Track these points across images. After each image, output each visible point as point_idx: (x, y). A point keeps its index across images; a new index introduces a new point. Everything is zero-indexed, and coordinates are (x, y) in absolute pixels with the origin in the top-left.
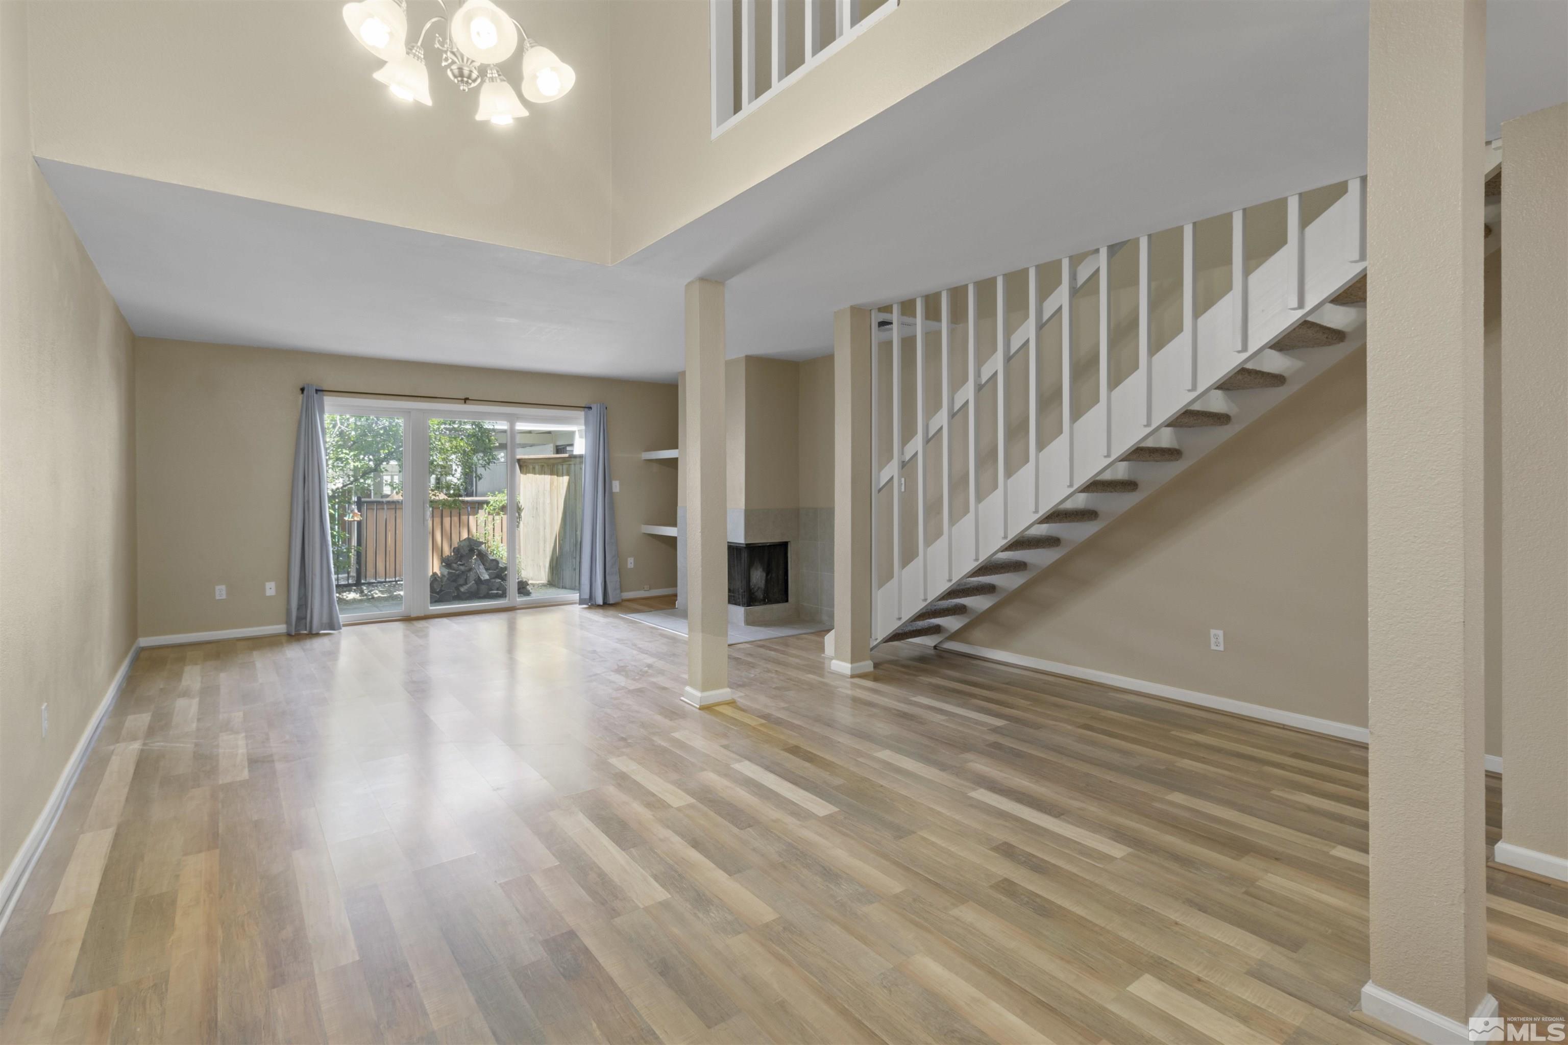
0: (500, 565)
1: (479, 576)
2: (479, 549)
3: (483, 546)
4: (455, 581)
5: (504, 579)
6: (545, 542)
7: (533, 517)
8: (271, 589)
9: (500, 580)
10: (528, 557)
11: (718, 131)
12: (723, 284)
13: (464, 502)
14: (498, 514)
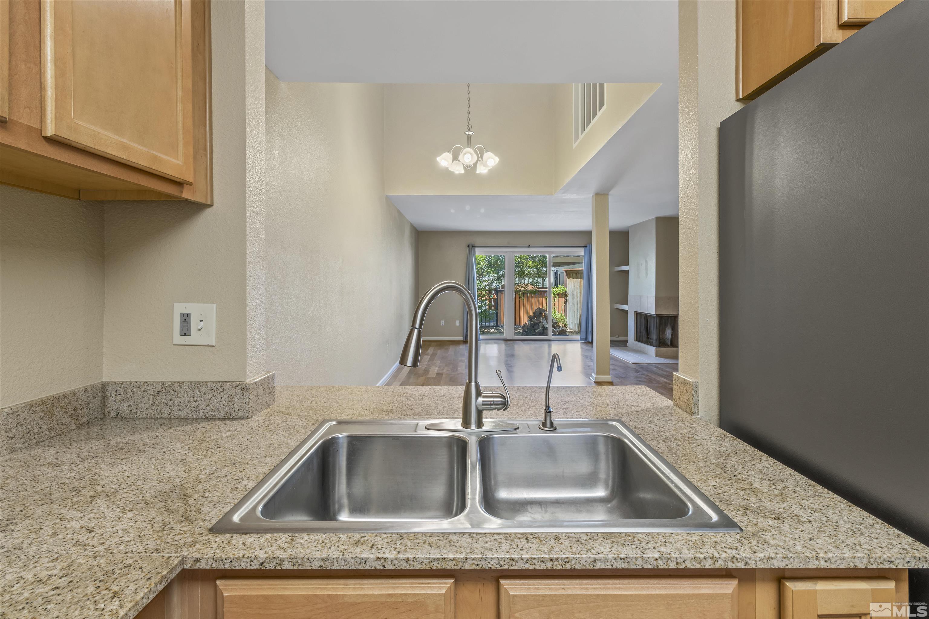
1: (544, 326)
2: (545, 313)
3: (546, 311)
4: (533, 327)
7: (572, 299)
8: (458, 323)
9: (554, 329)
10: (570, 319)
11: (575, 145)
12: (608, 194)
13: (539, 291)
14: (556, 297)
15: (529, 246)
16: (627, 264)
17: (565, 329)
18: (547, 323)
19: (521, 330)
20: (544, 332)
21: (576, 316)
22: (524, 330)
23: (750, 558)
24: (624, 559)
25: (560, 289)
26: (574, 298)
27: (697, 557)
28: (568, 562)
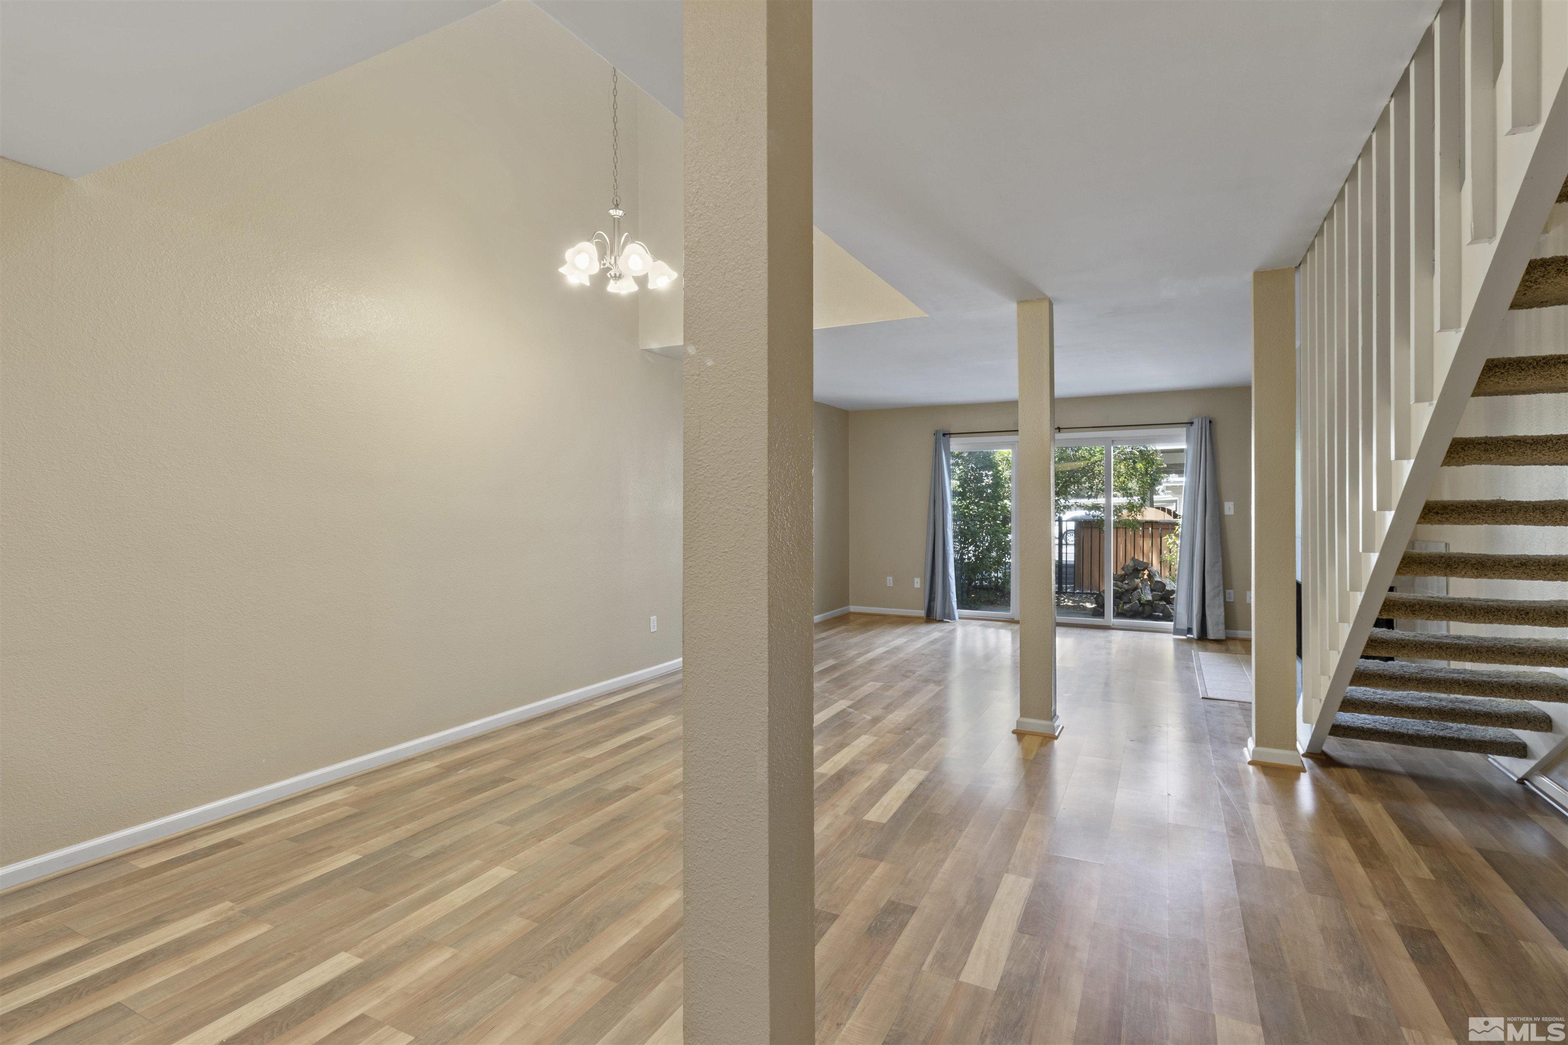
0: (1167, 588)
4: (1119, 598)
5: (1170, 602)
8: (917, 583)
12: (1048, 300)
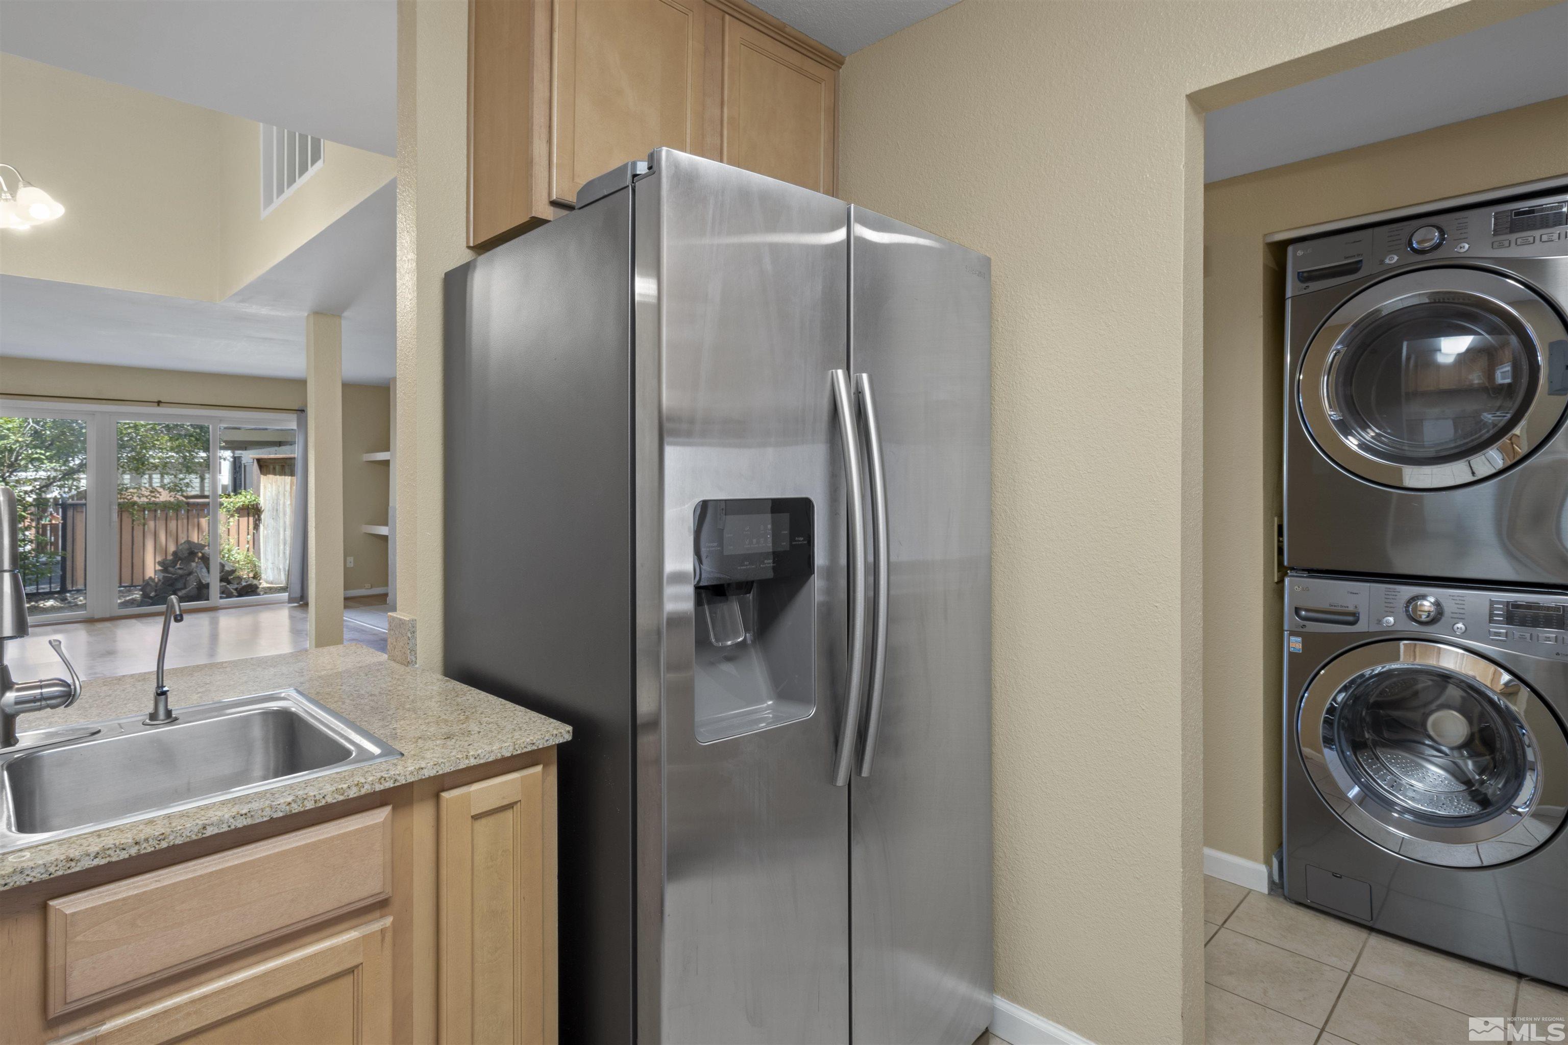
1: (200, 580)
2: (203, 551)
3: (207, 548)
4: (172, 585)
5: (229, 582)
6: (285, 544)
7: (273, 519)
9: (225, 584)
10: (267, 560)
11: (265, 214)
12: (340, 316)
13: (188, 504)
14: (232, 516)
15: (159, 403)
16: (387, 449)
17: (255, 582)
18: (209, 572)
19: (137, 595)
20: (201, 592)
21: (281, 555)
22: (145, 595)
23: (399, 775)
24: (246, 814)
25: (242, 499)
26: (277, 515)
27: (339, 789)
28: (164, 840)
